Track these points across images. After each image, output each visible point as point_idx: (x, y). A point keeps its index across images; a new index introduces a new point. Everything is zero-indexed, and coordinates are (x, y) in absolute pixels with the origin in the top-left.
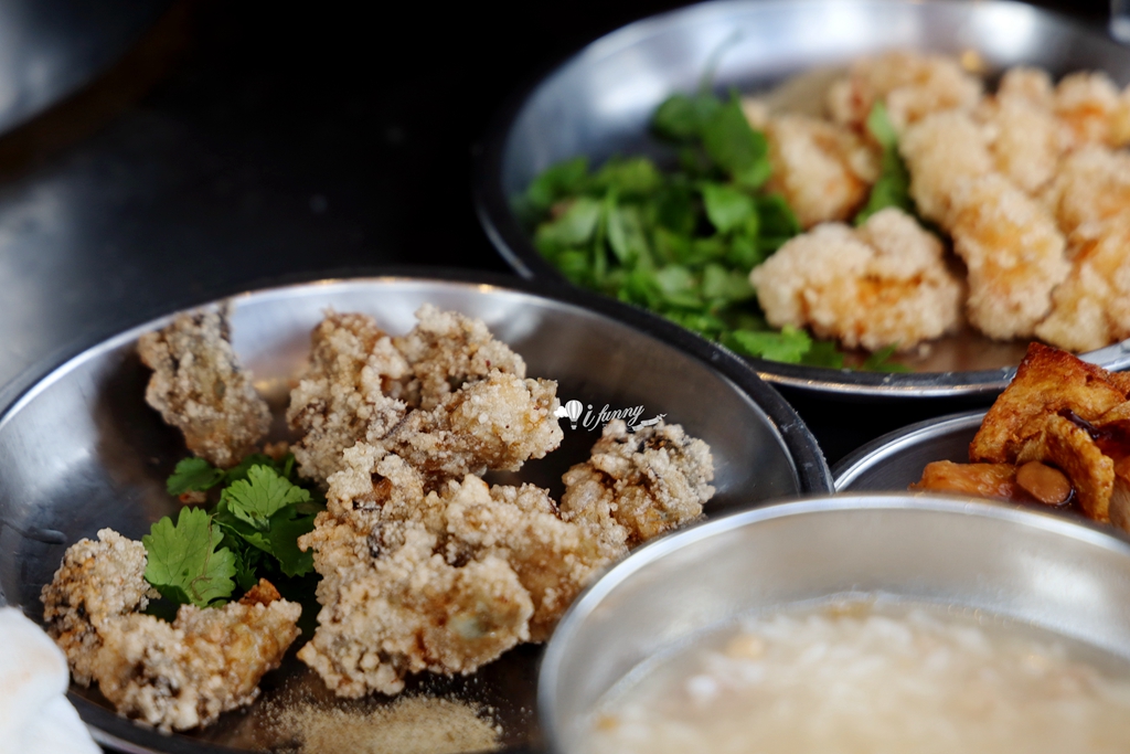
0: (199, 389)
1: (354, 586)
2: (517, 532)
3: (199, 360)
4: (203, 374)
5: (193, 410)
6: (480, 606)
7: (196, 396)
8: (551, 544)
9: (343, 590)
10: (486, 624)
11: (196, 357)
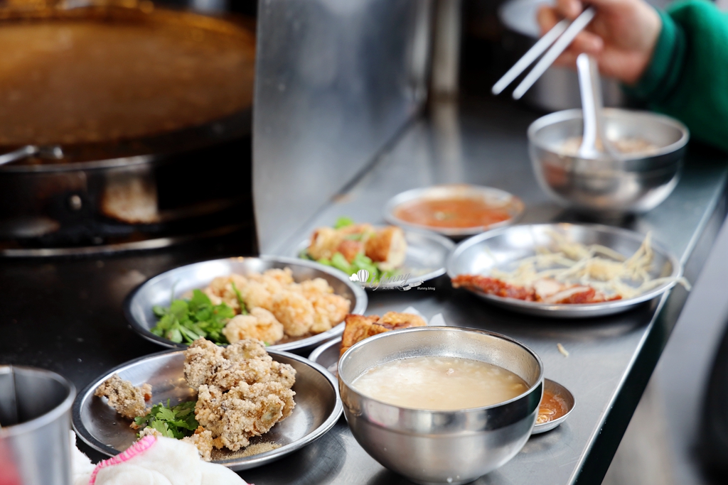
0: (127, 395)
1: (233, 415)
2: (265, 390)
3: (124, 387)
4: (126, 391)
5: (128, 402)
6: (271, 409)
7: (126, 398)
8: (276, 390)
9: (230, 418)
10: (274, 414)
11: (123, 386)
